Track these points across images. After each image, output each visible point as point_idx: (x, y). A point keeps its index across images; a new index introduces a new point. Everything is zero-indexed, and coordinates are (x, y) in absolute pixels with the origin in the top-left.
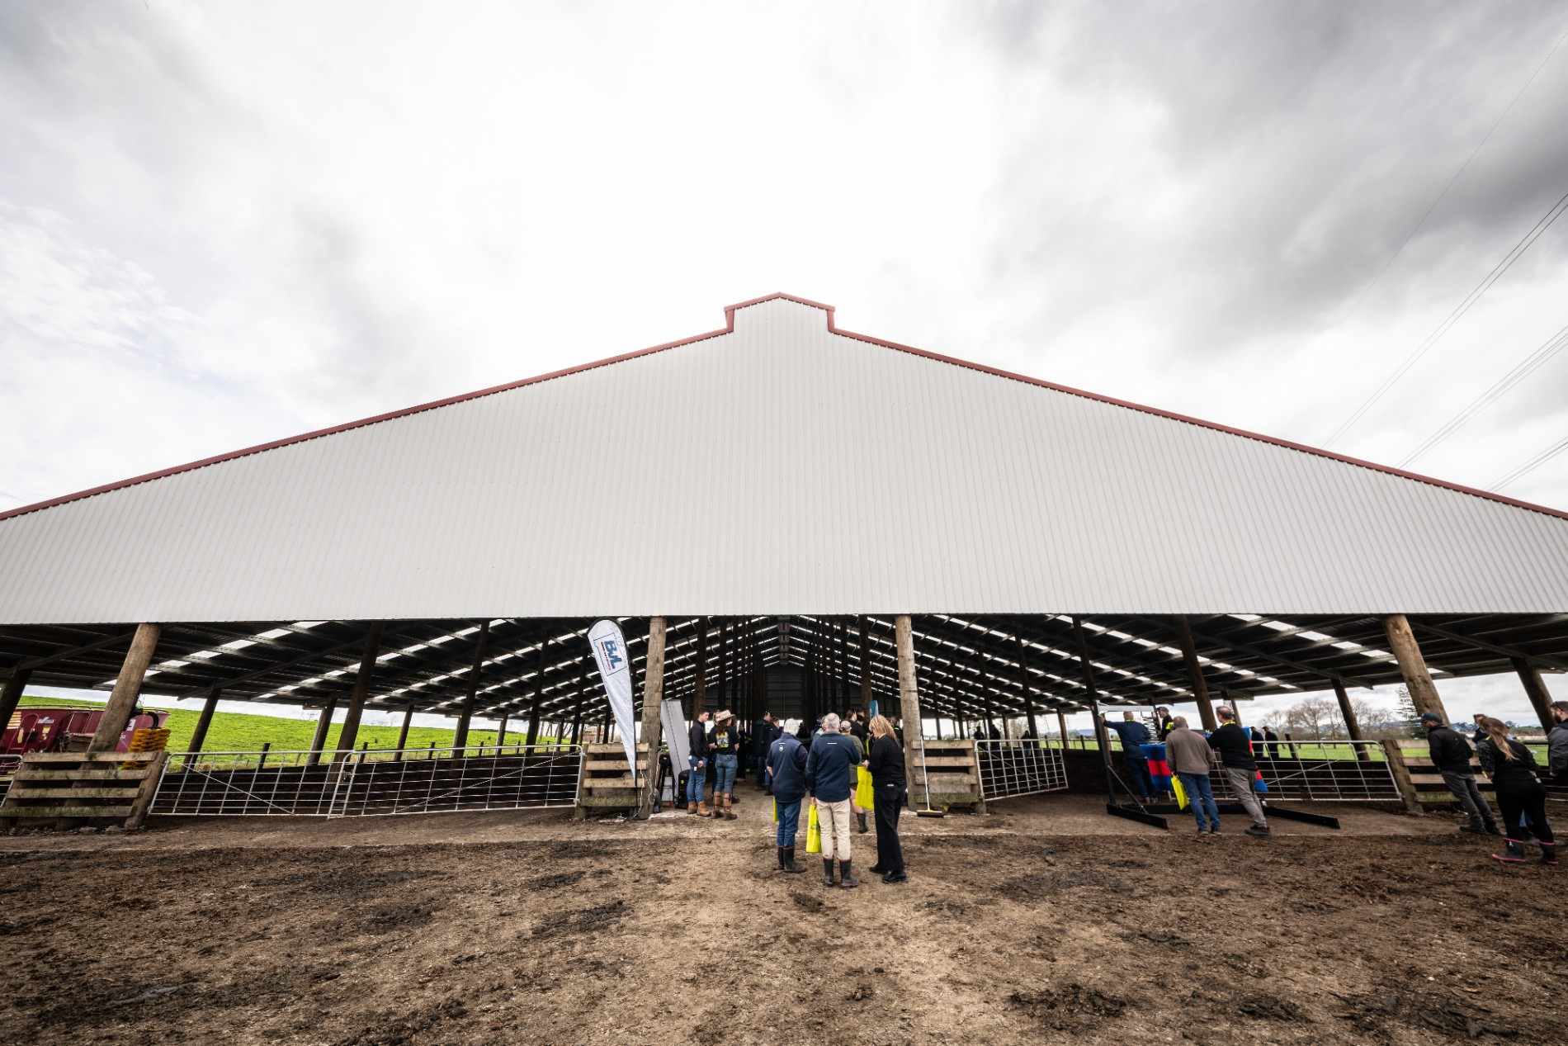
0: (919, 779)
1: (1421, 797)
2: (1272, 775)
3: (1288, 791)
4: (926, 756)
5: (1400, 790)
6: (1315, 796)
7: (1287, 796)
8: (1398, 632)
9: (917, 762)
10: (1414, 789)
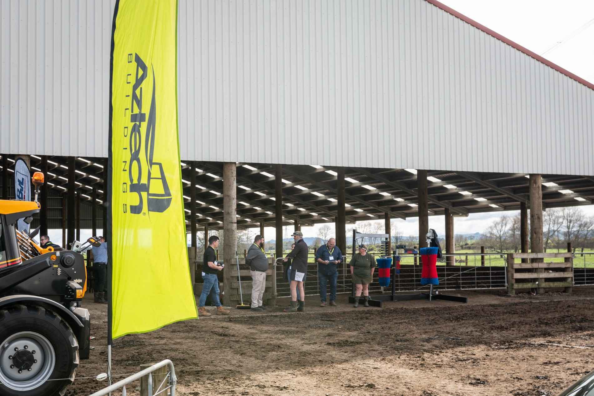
0: (235, 285)
1: (516, 286)
2: (443, 275)
3: (449, 286)
4: (240, 269)
5: (507, 283)
6: (463, 287)
7: (448, 288)
8: (535, 185)
9: (234, 274)
10: (514, 281)
